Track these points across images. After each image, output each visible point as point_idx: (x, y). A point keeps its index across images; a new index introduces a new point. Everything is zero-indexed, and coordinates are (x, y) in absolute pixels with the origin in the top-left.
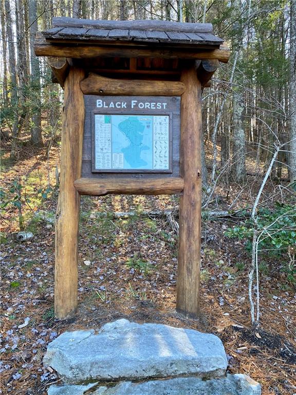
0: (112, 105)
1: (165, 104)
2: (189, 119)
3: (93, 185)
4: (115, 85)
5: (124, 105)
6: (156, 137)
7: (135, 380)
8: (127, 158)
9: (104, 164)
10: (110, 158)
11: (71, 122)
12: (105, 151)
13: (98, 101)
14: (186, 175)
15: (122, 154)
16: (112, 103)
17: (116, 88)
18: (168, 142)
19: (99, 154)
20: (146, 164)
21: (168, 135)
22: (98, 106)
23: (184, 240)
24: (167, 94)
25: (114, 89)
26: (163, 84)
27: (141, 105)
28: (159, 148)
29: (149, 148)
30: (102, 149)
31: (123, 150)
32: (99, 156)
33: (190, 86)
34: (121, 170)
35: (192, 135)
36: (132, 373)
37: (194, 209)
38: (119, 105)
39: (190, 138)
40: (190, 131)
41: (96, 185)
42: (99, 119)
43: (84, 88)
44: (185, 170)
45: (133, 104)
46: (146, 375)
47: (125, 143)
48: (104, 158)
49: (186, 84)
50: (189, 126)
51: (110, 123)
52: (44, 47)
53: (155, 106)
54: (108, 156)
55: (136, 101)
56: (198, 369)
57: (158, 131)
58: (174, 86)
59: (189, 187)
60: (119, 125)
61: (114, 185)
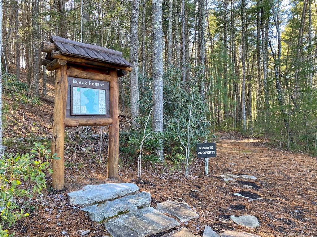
0: (80, 83)
1: (103, 84)
2: (115, 92)
3: (73, 122)
4: (84, 74)
5: (86, 83)
6: (100, 99)
7: (110, 200)
8: (88, 108)
9: (77, 111)
10: (80, 108)
11: (63, 90)
12: (77, 105)
13: (73, 80)
14: (114, 117)
15: (85, 107)
16: (80, 82)
17: (84, 75)
18: (105, 102)
19: (75, 106)
20: (96, 111)
21: (105, 99)
22: (73, 83)
23: (113, 146)
24: (105, 80)
25: (83, 76)
26: (103, 76)
27: (93, 84)
28: (101, 104)
29: (97, 104)
30: (76, 104)
31: (86, 105)
32: (74, 107)
33: (114, 78)
34: (85, 114)
35: (116, 100)
36: (110, 198)
37: (117, 132)
38: (83, 83)
39: (115, 101)
40: (115, 98)
41: (75, 121)
42: (74, 89)
43: (68, 74)
44: (113, 115)
45: (90, 83)
46: (114, 197)
47: (87, 101)
48: (77, 108)
49: (113, 76)
50: (114, 96)
51: (79, 91)
52: (58, 55)
53: (99, 85)
54: (79, 107)
55: (91, 82)
56: (131, 192)
57: (101, 96)
58: (108, 77)
59: (115, 122)
60: (84, 92)
61: (83, 121)
